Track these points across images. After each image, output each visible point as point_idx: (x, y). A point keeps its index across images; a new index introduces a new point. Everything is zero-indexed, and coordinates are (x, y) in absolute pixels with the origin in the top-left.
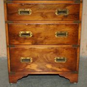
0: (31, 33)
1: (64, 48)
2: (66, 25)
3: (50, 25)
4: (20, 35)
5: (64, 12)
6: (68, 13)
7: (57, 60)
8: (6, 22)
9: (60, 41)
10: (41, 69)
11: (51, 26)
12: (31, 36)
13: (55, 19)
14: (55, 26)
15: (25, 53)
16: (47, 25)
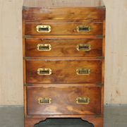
0: (50, 70)
1: (86, 87)
2: (88, 61)
3: (70, 61)
4: (39, 73)
5: (85, 47)
6: (90, 49)
7: (79, 101)
8: (24, 58)
9: (82, 79)
10: (61, 112)
11: (72, 63)
12: (50, 73)
13: (77, 55)
14: (77, 63)
15: (43, 93)
16: (67, 61)
